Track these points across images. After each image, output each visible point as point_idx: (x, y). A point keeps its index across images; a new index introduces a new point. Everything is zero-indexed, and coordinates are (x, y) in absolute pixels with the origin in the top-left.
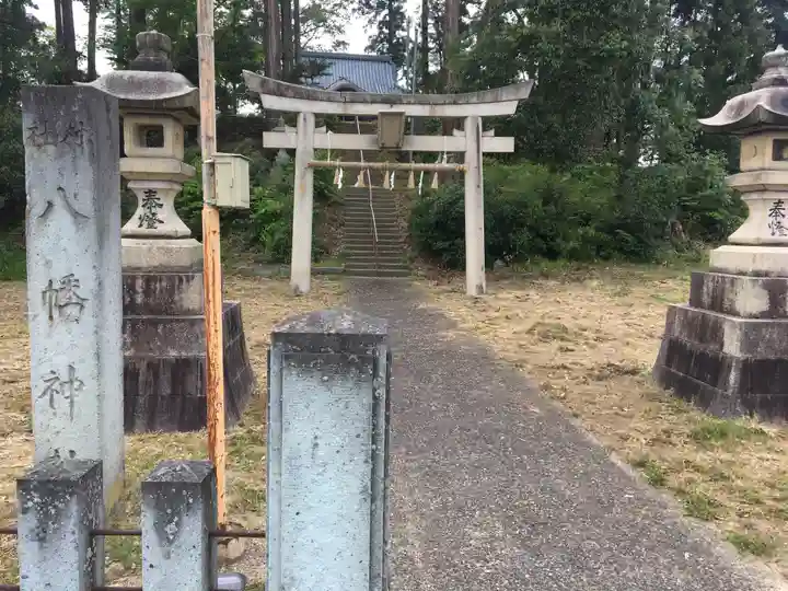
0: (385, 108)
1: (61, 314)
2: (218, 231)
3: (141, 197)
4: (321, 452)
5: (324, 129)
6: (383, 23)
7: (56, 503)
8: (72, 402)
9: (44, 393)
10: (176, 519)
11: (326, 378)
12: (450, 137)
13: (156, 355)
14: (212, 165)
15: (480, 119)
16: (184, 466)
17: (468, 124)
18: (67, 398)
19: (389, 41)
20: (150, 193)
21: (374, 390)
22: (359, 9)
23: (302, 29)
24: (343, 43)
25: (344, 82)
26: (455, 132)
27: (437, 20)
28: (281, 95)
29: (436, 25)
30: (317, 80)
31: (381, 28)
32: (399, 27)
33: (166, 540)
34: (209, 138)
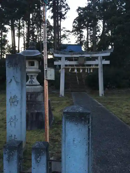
0: (80, 55)
1: (13, 104)
2: (48, 85)
3: (30, 77)
4: (75, 142)
5: (67, 60)
6: (78, 37)
7: (12, 152)
8: (15, 124)
9: (9, 122)
10: (40, 157)
11: (76, 123)
12: (95, 61)
13: (32, 111)
14: (46, 71)
15: (102, 57)
16: (42, 143)
17: (99, 58)
18: (14, 123)
19: (80, 41)
20: (31, 76)
21: (88, 127)
22: (74, 34)
23: (61, 40)
24: (70, 42)
25: (70, 50)
26: (96, 60)
27: (91, 36)
28: (58, 53)
29: (90, 37)
30: (65, 50)
31: (78, 38)
32: (82, 38)
33: (37, 162)
34: (46, 65)
